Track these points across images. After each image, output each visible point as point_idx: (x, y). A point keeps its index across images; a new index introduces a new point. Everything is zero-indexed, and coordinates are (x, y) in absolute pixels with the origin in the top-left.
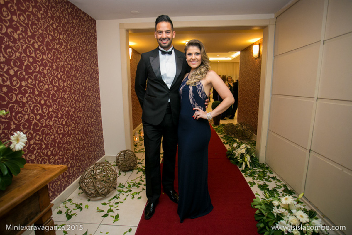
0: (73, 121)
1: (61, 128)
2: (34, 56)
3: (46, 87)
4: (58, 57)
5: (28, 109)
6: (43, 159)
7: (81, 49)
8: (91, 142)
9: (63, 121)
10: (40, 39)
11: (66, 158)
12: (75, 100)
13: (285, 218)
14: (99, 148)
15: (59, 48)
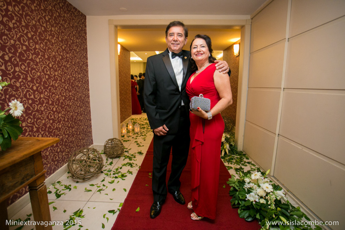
0: (63, 109)
1: (51, 114)
2: (28, 45)
3: (38, 74)
4: (50, 47)
5: (21, 93)
7: (71, 42)
8: (80, 130)
9: (53, 108)
10: (34, 30)
12: (65, 89)
13: (254, 191)
14: (88, 137)
15: (51, 39)
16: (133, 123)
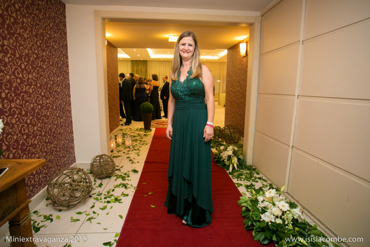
0: (40, 120)
1: (25, 128)
3: (7, 78)
4: (22, 43)
7: (48, 36)
8: (60, 146)
9: (27, 119)
12: (41, 96)
13: (269, 211)
14: (69, 153)
15: (23, 33)
16: (123, 135)
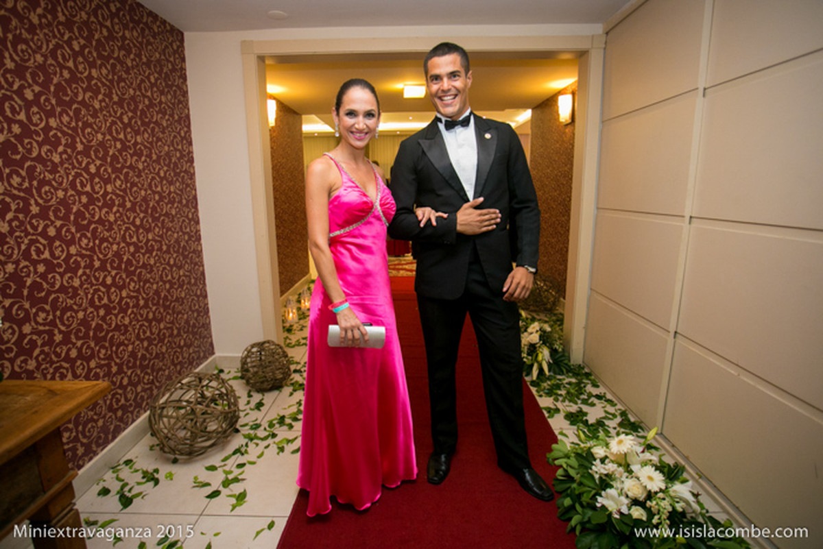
0: (133, 277)
1: (101, 294)
2: (25, 120)
3: (58, 196)
4: (89, 122)
5: (13, 249)
6: (56, 369)
7: (147, 102)
8: (180, 324)
9: (105, 277)
10: (40, 79)
11: (116, 364)
12: (135, 226)
13: (617, 485)
14: (200, 337)
15: (91, 100)
